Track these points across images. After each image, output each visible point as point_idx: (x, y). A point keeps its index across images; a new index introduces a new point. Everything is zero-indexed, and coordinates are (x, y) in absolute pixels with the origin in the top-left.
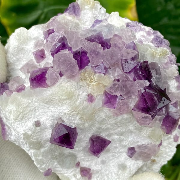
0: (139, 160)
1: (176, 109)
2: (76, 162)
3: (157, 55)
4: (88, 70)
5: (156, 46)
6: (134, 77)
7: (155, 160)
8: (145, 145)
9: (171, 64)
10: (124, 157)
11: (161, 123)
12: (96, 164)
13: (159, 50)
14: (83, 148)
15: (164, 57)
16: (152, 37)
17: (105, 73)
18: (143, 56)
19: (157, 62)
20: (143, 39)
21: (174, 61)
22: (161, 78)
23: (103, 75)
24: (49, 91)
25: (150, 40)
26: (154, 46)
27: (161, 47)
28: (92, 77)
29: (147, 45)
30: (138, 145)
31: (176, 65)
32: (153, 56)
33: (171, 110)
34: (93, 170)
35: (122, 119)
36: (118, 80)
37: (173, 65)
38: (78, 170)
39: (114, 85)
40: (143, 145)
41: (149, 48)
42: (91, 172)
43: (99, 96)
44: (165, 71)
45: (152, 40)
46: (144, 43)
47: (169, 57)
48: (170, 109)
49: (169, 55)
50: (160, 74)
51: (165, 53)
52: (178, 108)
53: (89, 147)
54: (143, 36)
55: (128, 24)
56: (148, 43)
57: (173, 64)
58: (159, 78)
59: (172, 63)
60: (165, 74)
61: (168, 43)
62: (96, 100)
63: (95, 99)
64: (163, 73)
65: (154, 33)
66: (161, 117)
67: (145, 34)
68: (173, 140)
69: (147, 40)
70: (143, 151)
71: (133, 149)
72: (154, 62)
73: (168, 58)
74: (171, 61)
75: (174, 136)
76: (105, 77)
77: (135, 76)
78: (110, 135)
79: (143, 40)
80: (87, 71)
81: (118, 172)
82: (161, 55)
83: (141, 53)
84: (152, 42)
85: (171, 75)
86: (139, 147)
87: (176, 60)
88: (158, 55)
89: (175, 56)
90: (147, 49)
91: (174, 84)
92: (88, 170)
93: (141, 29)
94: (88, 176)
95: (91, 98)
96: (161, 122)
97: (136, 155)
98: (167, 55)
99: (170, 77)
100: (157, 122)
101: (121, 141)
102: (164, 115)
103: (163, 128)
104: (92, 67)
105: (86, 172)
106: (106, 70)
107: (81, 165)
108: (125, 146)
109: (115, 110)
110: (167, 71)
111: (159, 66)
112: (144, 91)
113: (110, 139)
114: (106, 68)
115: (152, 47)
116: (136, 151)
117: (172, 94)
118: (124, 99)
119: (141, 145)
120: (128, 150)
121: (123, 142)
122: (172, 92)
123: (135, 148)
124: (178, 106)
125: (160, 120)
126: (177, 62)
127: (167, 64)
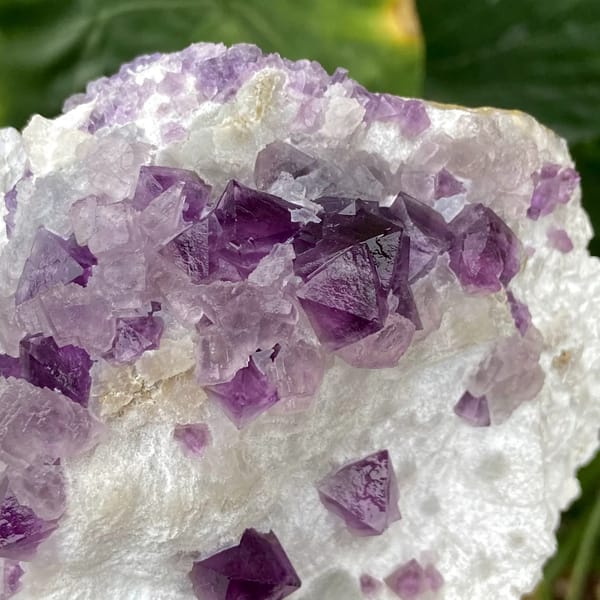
0: (515, 407)
1: (461, 195)
2: (358, 583)
3: (251, 123)
4: (103, 376)
5: (226, 99)
6: (238, 269)
7: (564, 354)
8: (489, 360)
9: (319, 95)
10: (469, 442)
11: (457, 281)
12: (416, 531)
13: (243, 96)
14: (333, 541)
15: (277, 105)
16: (191, 81)
17: (151, 343)
18: (215, 170)
19: (271, 139)
20: (174, 117)
21: (316, 79)
22: (325, 170)
23: (151, 353)
25: (195, 99)
26: (219, 105)
27: (240, 85)
28: (135, 382)
29: (197, 125)
30: (471, 377)
31: (334, 83)
32: (241, 138)
33: (450, 213)
34: (424, 554)
35: (336, 389)
36: (205, 321)
37: (327, 94)
38: (385, 595)
39: (205, 345)
40: (481, 364)
41: (207, 129)
42: (423, 564)
43: (207, 410)
44: (321, 138)
45: (197, 93)
46: (186, 124)
47: (292, 85)
48: (444, 213)
49: (287, 81)
50: (316, 164)
51: (270, 90)
52: (467, 183)
53: (343, 524)
54: (163, 109)
55: (95, 115)
56: (199, 113)
57: (325, 89)
58: (322, 176)
59: (317, 90)
60: (326, 146)
61: (251, 50)
62: (211, 427)
63: (205, 426)
64: (317, 149)
65: (186, 66)
66: (438, 269)
67: (166, 99)
68: (556, 254)
69: (185, 108)
70: (499, 379)
71: (467, 398)
72: (262, 147)
73: (291, 91)
74: (309, 89)
75: (547, 245)
76: (162, 349)
77: (238, 264)
78: (364, 440)
79: (175, 121)
80: (106, 382)
81: (493, 490)
82: (259, 110)
83: (201, 170)
84: (203, 99)
85: (346, 132)
86: (480, 377)
87: (320, 68)
88: (252, 120)
89: (308, 62)
90: (209, 136)
91: (386, 137)
92: (411, 568)
93: (140, 95)
94: (427, 582)
95: (191, 437)
97: (492, 407)
98: (280, 86)
99: (351, 138)
100: (441, 290)
101: (411, 421)
102: (442, 253)
103: (473, 293)
104: (105, 357)
105: (410, 581)
106: (147, 329)
107: (380, 575)
108: (437, 419)
109: (283, 400)
110: (323, 131)
111: (288, 141)
112: (299, 280)
113: (377, 448)
114: (143, 321)
115: (216, 114)
116: (483, 398)
117: (405, 170)
118: (277, 348)
119: (478, 368)
120: (460, 416)
121: (419, 415)
122: (402, 164)
123: (472, 392)
124: (460, 179)
125: (444, 279)
126: (330, 73)
127: (307, 110)
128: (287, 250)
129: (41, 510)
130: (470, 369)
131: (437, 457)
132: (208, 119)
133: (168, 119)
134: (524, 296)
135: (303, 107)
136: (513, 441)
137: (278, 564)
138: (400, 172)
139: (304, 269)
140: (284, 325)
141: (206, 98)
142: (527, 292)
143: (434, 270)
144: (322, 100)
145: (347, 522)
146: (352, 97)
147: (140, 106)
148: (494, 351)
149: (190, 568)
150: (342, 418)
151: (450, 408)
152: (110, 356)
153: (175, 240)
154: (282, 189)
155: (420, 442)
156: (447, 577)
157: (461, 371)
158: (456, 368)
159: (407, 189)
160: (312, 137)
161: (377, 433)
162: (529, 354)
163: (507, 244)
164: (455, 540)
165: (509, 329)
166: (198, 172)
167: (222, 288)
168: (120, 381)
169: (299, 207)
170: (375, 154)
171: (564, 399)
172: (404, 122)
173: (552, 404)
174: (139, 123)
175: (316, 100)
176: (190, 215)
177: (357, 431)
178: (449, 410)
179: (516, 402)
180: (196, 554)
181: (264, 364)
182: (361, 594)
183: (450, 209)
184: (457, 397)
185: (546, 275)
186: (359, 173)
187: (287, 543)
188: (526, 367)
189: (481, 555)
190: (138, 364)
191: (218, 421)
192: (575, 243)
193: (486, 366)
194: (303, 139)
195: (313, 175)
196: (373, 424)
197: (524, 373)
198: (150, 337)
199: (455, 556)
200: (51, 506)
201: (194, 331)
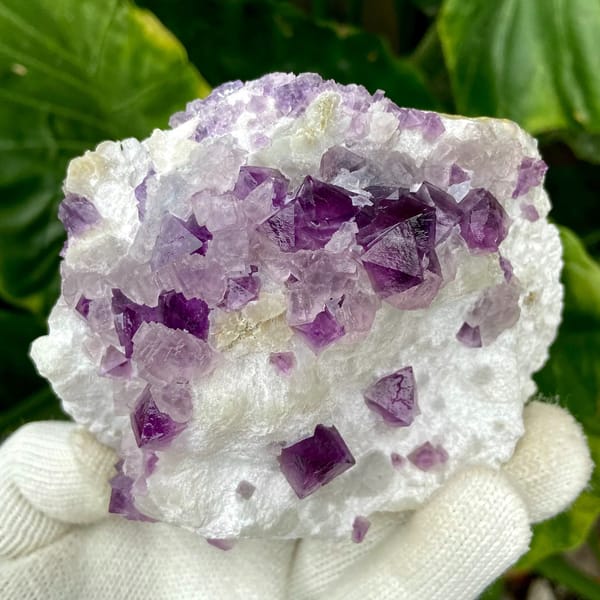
0: (500, 333)
1: (466, 182)
2: (390, 459)
3: (318, 133)
4: (219, 320)
5: (298, 115)
6: (316, 241)
7: (531, 294)
8: (482, 301)
9: (365, 111)
10: (465, 358)
11: (466, 245)
12: (428, 422)
13: (311, 113)
14: (373, 431)
15: (335, 119)
16: (271, 102)
17: (253, 296)
18: (292, 168)
19: (332, 145)
20: (260, 129)
21: (363, 99)
22: (371, 166)
23: (254, 303)
24: (197, 429)
25: (275, 115)
26: (292, 119)
27: (307, 104)
28: (241, 324)
29: (277, 134)
30: (469, 313)
31: (375, 101)
32: (310, 144)
34: (435, 437)
35: (382, 324)
36: (292, 279)
37: (370, 109)
38: (408, 467)
39: (294, 297)
40: (476, 303)
41: (285, 138)
42: (434, 444)
43: (293, 342)
44: (368, 143)
45: (276, 111)
46: (269, 134)
47: (345, 104)
48: (455, 196)
49: (342, 101)
50: (364, 162)
51: (329, 108)
52: (470, 173)
53: (381, 419)
54: (252, 123)
55: (200, 128)
56: (277, 126)
57: (369, 106)
58: (369, 171)
59: (363, 107)
60: (371, 148)
61: (314, 78)
62: (296, 355)
63: (292, 354)
64: (366, 151)
65: (267, 90)
66: (453, 238)
67: (253, 116)
68: (527, 223)
69: (268, 121)
70: (489, 314)
71: (465, 327)
72: (326, 150)
73: (344, 108)
74: (357, 107)
75: (522, 215)
76: (262, 300)
77: (316, 237)
78: (396, 360)
79: (260, 132)
80: (221, 324)
81: (482, 392)
82: (323, 123)
83: (282, 168)
84: (281, 115)
85: (386, 138)
86: (475, 313)
87: (365, 90)
88: (318, 130)
89: (355, 86)
90: (286, 143)
91: (413, 141)
92: (426, 448)
93: (233, 113)
94: (438, 457)
95: (282, 361)
96: (462, 245)
97: (483, 334)
98: (336, 105)
99: (389, 142)
100: (454, 252)
101: (428, 346)
102: (455, 225)
103: (478, 253)
104: (219, 306)
105: (426, 457)
106: (250, 286)
107: (404, 454)
108: (445, 344)
109: (347, 334)
110: (370, 137)
111: (344, 145)
112: (361, 248)
113: (404, 365)
114: (246, 280)
115: (291, 126)
116: (477, 327)
117: (427, 165)
118: (343, 298)
119: (474, 307)
120: (460, 340)
121: (434, 341)
122: (425, 161)
123: (469, 323)
124: (465, 171)
125: (457, 243)
126: (372, 94)
127: (357, 123)
128: (352, 226)
129: (175, 416)
130: (468, 307)
131: (442, 369)
132: (286, 130)
133: (254, 131)
134: (506, 254)
135: (354, 120)
136: (497, 357)
137: (340, 449)
138: (423, 167)
139: (364, 240)
140: (349, 281)
141: (283, 114)
142: (508, 251)
143: (450, 238)
144: (367, 114)
145: (384, 418)
146: (388, 111)
147: (234, 121)
148: (486, 294)
149: (280, 453)
150: (383, 345)
151: (454, 335)
152: (222, 305)
153: (268, 220)
154: (341, 181)
155: (432, 360)
156: (451, 454)
157: (462, 309)
158: (458, 307)
159: (428, 179)
160: (361, 141)
161: (404, 355)
162: (512, 296)
163: (500, 217)
164: (456, 427)
165: (500, 278)
166: (280, 169)
167: (305, 255)
168: (231, 324)
169: (357, 195)
170: (405, 154)
171: (529, 326)
172: (425, 130)
173: (522, 330)
174: (234, 134)
175: (363, 114)
176: (278, 202)
177: (391, 354)
178: (453, 338)
179: (499, 330)
180: (283, 443)
181: (334, 308)
182: (391, 466)
183: (459, 193)
184: (458, 328)
185: (520, 238)
186: (395, 168)
187: (343, 433)
188: (510, 306)
189: (474, 437)
190: (244, 311)
191: (302, 350)
192: (540, 214)
193: (480, 305)
194: (354, 144)
195: (363, 170)
196: (403, 348)
197: (509, 309)
198: (252, 291)
199: (456, 439)
200: (183, 413)
201: (284, 286)
